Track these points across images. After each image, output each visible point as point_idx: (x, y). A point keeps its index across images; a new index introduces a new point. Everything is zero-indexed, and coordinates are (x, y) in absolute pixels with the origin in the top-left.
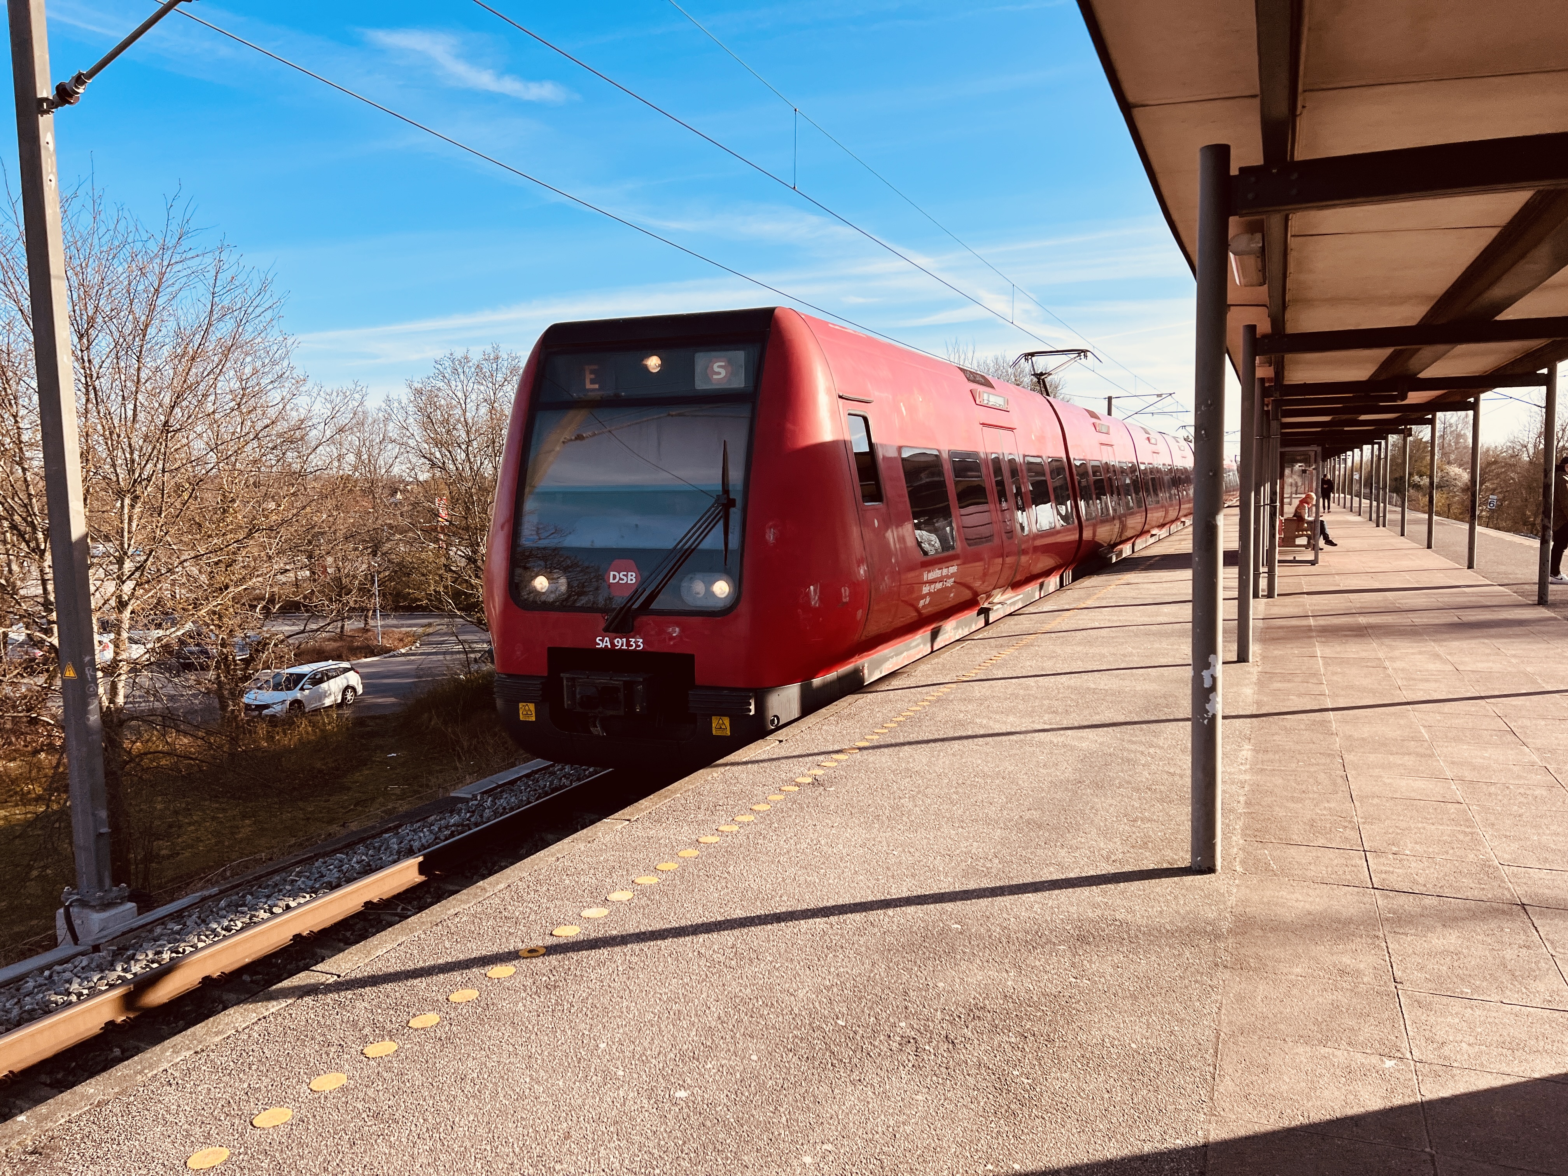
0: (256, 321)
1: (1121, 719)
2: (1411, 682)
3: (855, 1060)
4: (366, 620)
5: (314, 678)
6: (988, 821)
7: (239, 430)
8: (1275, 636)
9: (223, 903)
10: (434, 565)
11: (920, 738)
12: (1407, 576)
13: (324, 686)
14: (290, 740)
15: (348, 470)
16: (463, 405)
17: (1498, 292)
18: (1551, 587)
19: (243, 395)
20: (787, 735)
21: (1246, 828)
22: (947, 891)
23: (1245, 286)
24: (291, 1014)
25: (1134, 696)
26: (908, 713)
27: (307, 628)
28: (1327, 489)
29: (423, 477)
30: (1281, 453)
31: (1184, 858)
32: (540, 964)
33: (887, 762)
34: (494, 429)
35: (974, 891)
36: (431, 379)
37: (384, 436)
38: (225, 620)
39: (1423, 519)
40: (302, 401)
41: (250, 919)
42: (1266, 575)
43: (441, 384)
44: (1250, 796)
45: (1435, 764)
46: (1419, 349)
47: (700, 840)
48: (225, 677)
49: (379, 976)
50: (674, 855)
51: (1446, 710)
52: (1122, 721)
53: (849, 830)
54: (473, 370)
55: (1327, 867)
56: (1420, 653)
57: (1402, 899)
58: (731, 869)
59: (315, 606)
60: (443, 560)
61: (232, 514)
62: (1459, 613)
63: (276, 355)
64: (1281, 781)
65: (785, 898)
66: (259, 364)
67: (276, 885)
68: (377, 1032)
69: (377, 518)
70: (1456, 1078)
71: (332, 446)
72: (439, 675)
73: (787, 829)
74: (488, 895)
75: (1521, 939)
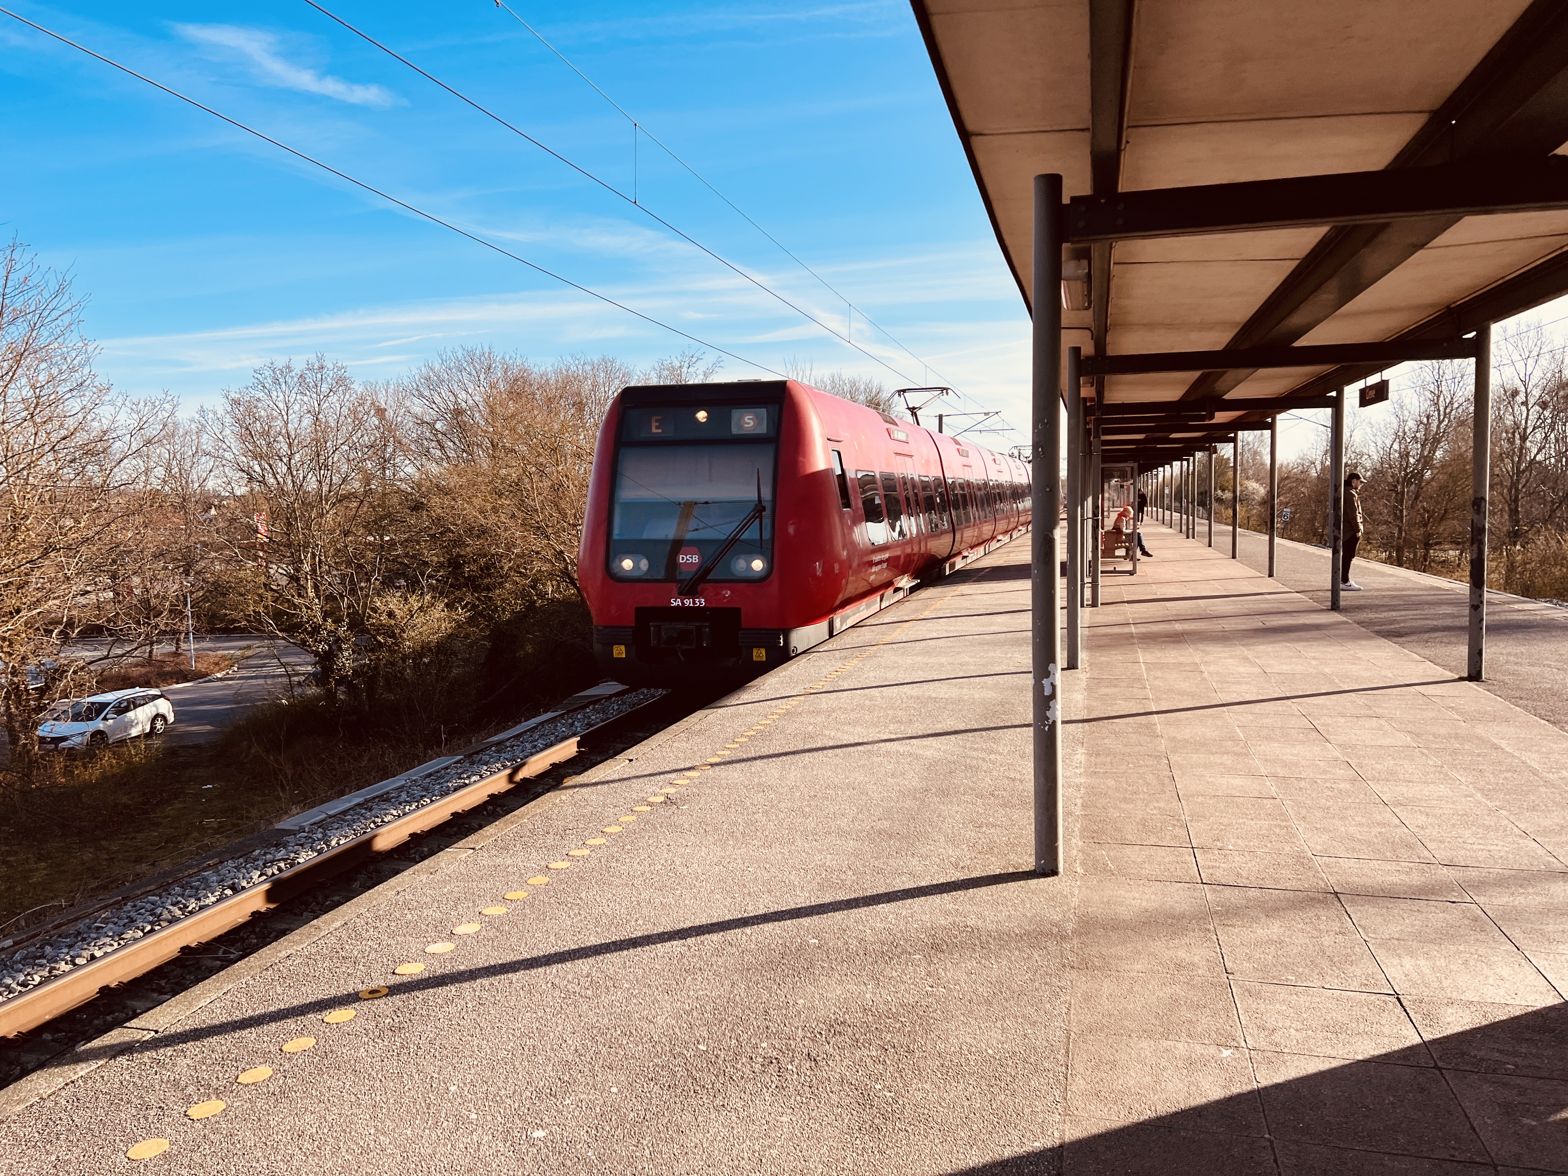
0: (53, 326)
1: (962, 727)
2: (1225, 685)
3: (718, 1085)
4: (177, 644)
5: (119, 707)
6: (842, 833)
7: (32, 442)
8: (1101, 643)
9: (17, 956)
10: (253, 584)
11: (771, 752)
12: (1216, 584)
13: (131, 715)
14: (91, 775)
15: (156, 484)
16: (285, 417)
17: (1296, 320)
18: (1342, 593)
19: (37, 404)
20: (637, 753)
21: (1083, 830)
22: (803, 905)
23: (1072, 310)
24: (102, 1077)
25: (972, 703)
26: (759, 727)
27: (111, 654)
28: (1142, 502)
29: (241, 490)
30: (1103, 469)
31: (1028, 862)
32: (382, 1006)
33: (739, 777)
34: (318, 441)
35: (830, 904)
36: (250, 389)
37: (197, 448)
38: (17, 647)
39: (1229, 531)
40: (105, 412)
41: (50, 972)
42: (1090, 585)
43: (261, 395)
44: (1086, 798)
45: (1251, 762)
46: (1226, 372)
47: (550, 866)
48: (17, 708)
49: (202, 1029)
50: (523, 883)
51: (1257, 711)
52: (963, 729)
53: (704, 848)
54: (296, 380)
55: (1160, 865)
56: (1231, 657)
57: (1228, 892)
58: (583, 895)
59: (121, 630)
60: (263, 579)
61: (24, 531)
62: (1263, 618)
63: (75, 362)
64: (1113, 782)
65: (640, 922)
66: (55, 371)
67: (79, 933)
68: (202, 1091)
69: (190, 535)
70: (1288, 1064)
71: (138, 459)
72: (258, 700)
73: (641, 851)
74: (322, 934)
75: (1336, 926)
